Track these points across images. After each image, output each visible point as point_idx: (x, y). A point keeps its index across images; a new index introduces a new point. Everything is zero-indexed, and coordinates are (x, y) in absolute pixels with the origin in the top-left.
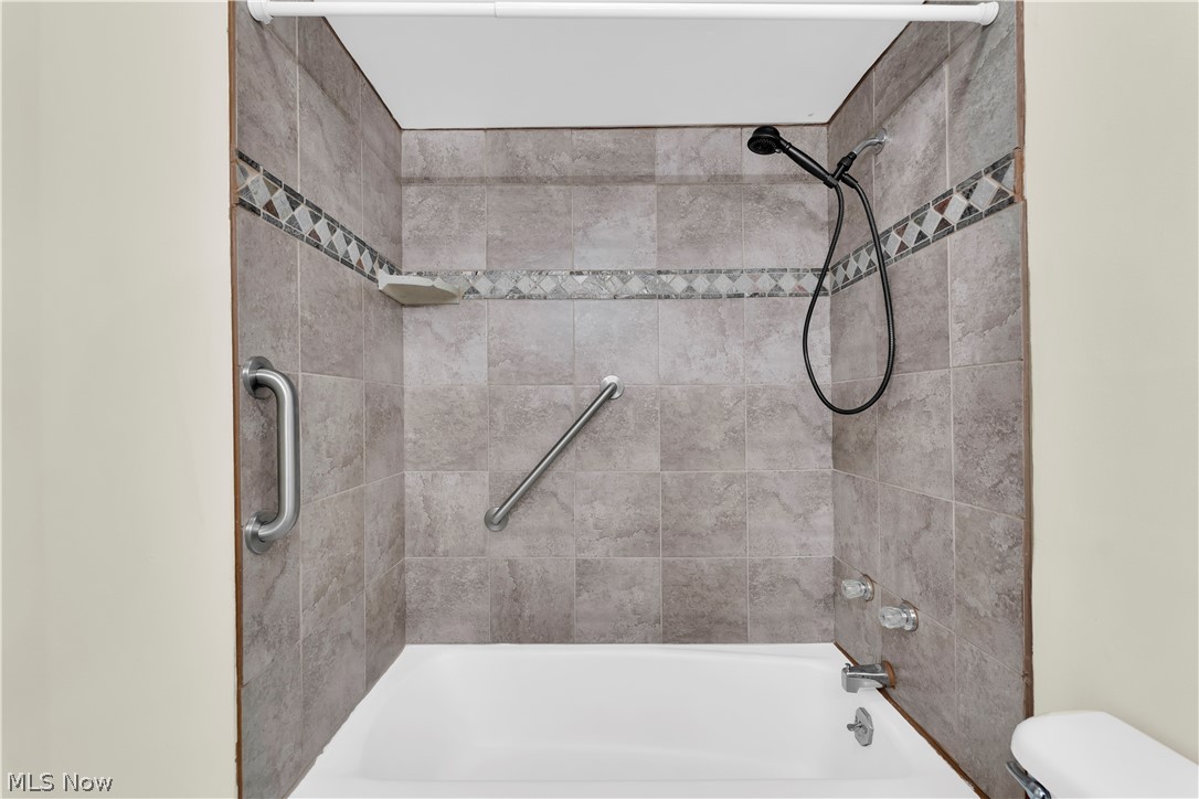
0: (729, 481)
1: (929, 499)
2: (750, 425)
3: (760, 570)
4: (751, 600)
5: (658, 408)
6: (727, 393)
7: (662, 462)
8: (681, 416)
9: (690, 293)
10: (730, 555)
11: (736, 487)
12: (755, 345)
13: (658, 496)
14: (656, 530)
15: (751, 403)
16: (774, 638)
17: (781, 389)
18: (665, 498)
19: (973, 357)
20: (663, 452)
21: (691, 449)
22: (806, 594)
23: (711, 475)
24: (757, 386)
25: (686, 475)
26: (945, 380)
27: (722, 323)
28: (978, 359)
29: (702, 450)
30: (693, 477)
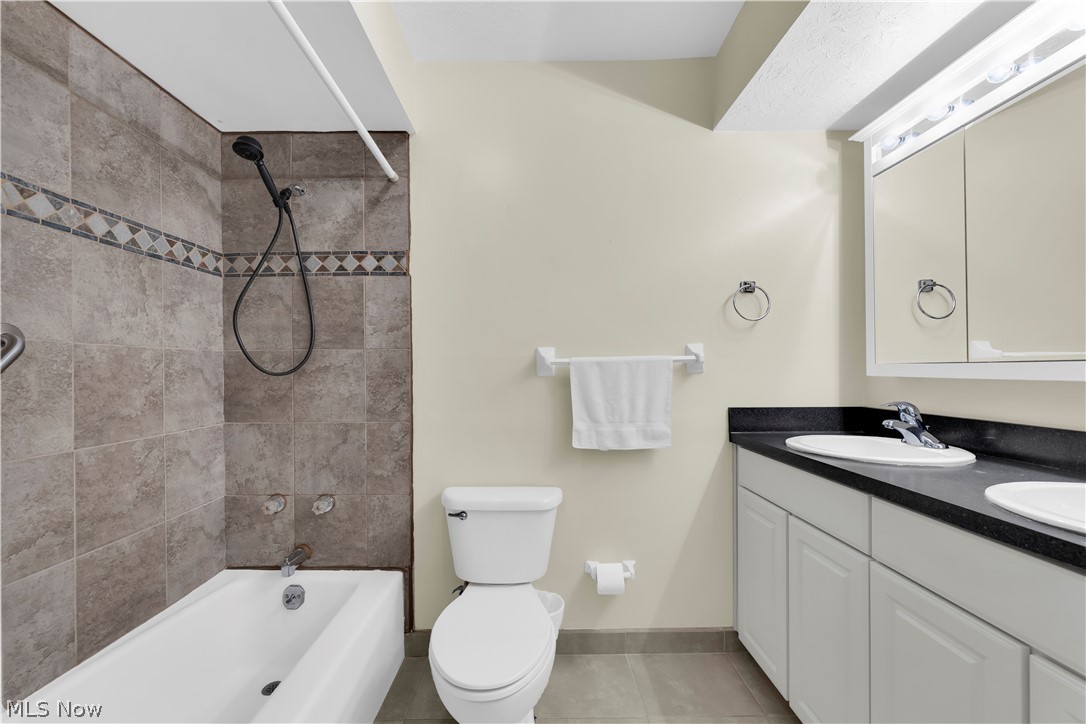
0: (150, 447)
1: (346, 425)
2: (167, 388)
3: (175, 529)
4: (169, 562)
5: (71, 371)
6: (147, 355)
7: (76, 438)
8: (100, 381)
9: (109, 240)
10: (151, 525)
11: (155, 452)
12: (171, 309)
13: (71, 482)
14: (69, 525)
15: (168, 366)
16: (186, 590)
17: (192, 354)
18: (80, 482)
19: (381, 344)
20: (78, 425)
21: (110, 418)
22: (209, 536)
23: (132, 444)
24: (174, 349)
25: (105, 448)
26: (361, 356)
27: (142, 281)
28: (384, 346)
29: (123, 418)
30: (114, 450)
